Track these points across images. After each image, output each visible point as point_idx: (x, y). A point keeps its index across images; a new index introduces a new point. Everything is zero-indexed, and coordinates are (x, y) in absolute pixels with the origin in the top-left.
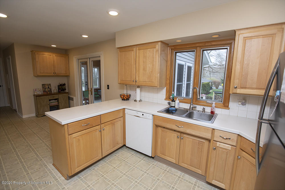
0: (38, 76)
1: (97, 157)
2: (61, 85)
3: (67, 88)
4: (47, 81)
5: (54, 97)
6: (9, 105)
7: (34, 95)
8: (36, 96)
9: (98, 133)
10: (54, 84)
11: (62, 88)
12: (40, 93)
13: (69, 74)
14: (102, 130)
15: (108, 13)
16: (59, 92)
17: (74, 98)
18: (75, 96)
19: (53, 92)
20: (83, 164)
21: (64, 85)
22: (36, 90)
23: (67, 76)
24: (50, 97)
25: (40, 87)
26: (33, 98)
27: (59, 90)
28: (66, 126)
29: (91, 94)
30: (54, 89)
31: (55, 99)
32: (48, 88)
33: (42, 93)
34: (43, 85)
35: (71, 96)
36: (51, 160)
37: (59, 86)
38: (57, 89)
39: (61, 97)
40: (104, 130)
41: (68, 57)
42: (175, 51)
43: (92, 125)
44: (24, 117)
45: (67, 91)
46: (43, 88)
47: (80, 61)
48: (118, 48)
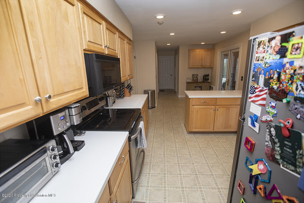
0: (190, 68)
1: (209, 128)
2: (205, 75)
3: (210, 78)
4: (195, 72)
5: (198, 85)
6: (174, 88)
7: (186, 82)
8: (188, 83)
9: (212, 111)
10: (201, 74)
11: (206, 78)
12: (190, 81)
13: (213, 65)
14: (216, 110)
15: (232, 14)
16: (203, 81)
17: (214, 87)
18: (215, 86)
19: (199, 81)
20: (199, 128)
21: (208, 75)
22: (188, 79)
23: (212, 68)
24: (196, 85)
25: (191, 76)
26: (185, 84)
27: (203, 80)
28: (191, 99)
29: (228, 85)
30: (200, 79)
31: (199, 87)
32: (196, 77)
33: (192, 81)
34: (193, 75)
35: (212, 86)
36: (184, 122)
37: (204, 76)
38: (202, 78)
39: (204, 85)
40: (218, 110)
41: (214, 50)
44: (179, 96)
45: (209, 81)
46: (192, 77)
47: (223, 53)
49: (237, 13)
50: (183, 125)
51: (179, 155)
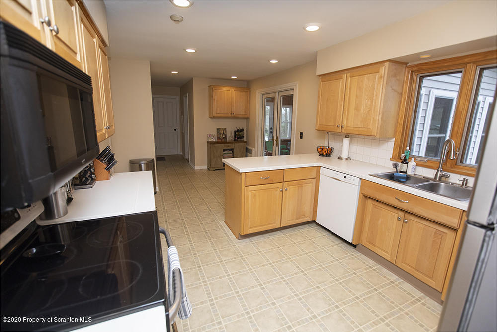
0: (214, 118)
1: (274, 223)
2: (238, 131)
3: (245, 136)
4: (222, 124)
5: (228, 146)
6: (181, 154)
7: (208, 142)
8: (210, 144)
9: (278, 193)
10: (230, 128)
11: (239, 135)
12: (214, 140)
13: (250, 115)
14: (284, 190)
15: (304, 29)
16: (235, 140)
17: (253, 150)
18: (254, 148)
19: (228, 140)
20: (258, 227)
21: (242, 130)
22: (210, 136)
23: (247, 119)
24: (224, 146)
25: (215, 133)
26: (206, 146)
27: (235, 138)
28: (243, 175)
29: (277, 145)
30: (230, 136)
31: (230, 150)
32: (224, 134)
33: (216, 140)
34: (217, 129)
35: (249, 147)
36: (223, 218)
37: (235, 132)
38: (233, 135)
39: (237, 147)
40: (286, 190)
41: (250, 91)
42: (421, 75)
43: (272, 181)
44: (197, 168)
45: (244, 139)
46: (217, 133)
47: (266, 96)
48: (319, 76)
49: (312, 28)
50: (222, 223)
51: (240, 293)
